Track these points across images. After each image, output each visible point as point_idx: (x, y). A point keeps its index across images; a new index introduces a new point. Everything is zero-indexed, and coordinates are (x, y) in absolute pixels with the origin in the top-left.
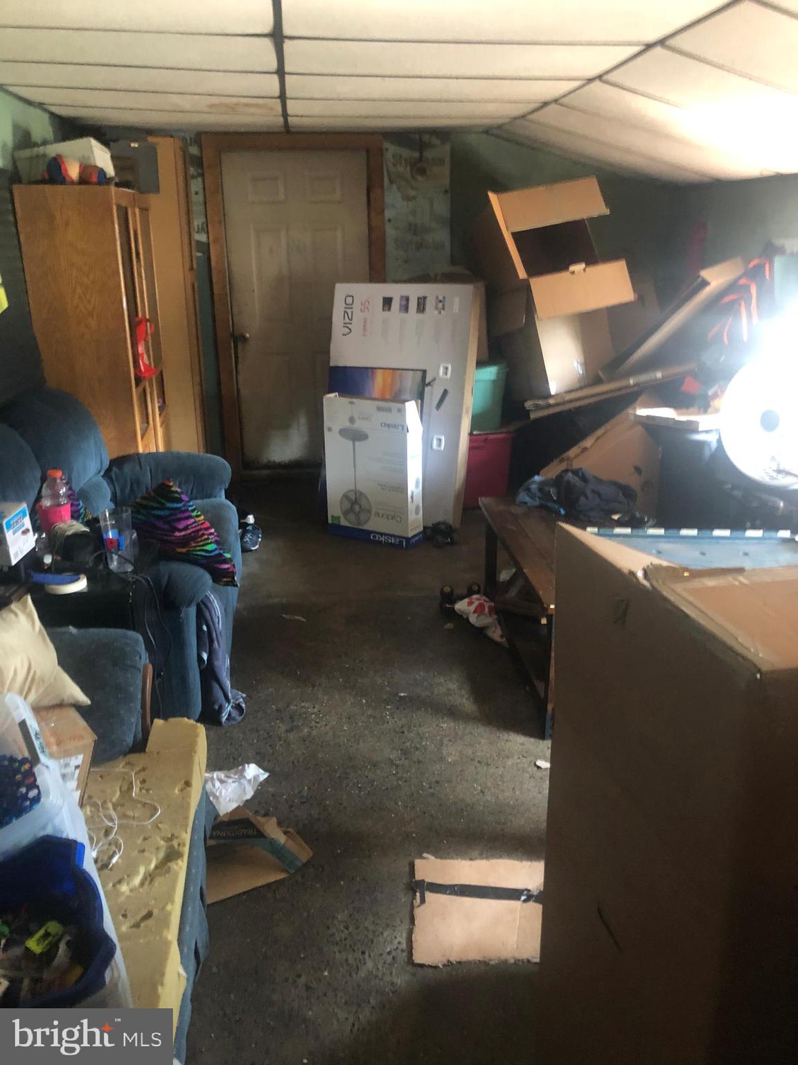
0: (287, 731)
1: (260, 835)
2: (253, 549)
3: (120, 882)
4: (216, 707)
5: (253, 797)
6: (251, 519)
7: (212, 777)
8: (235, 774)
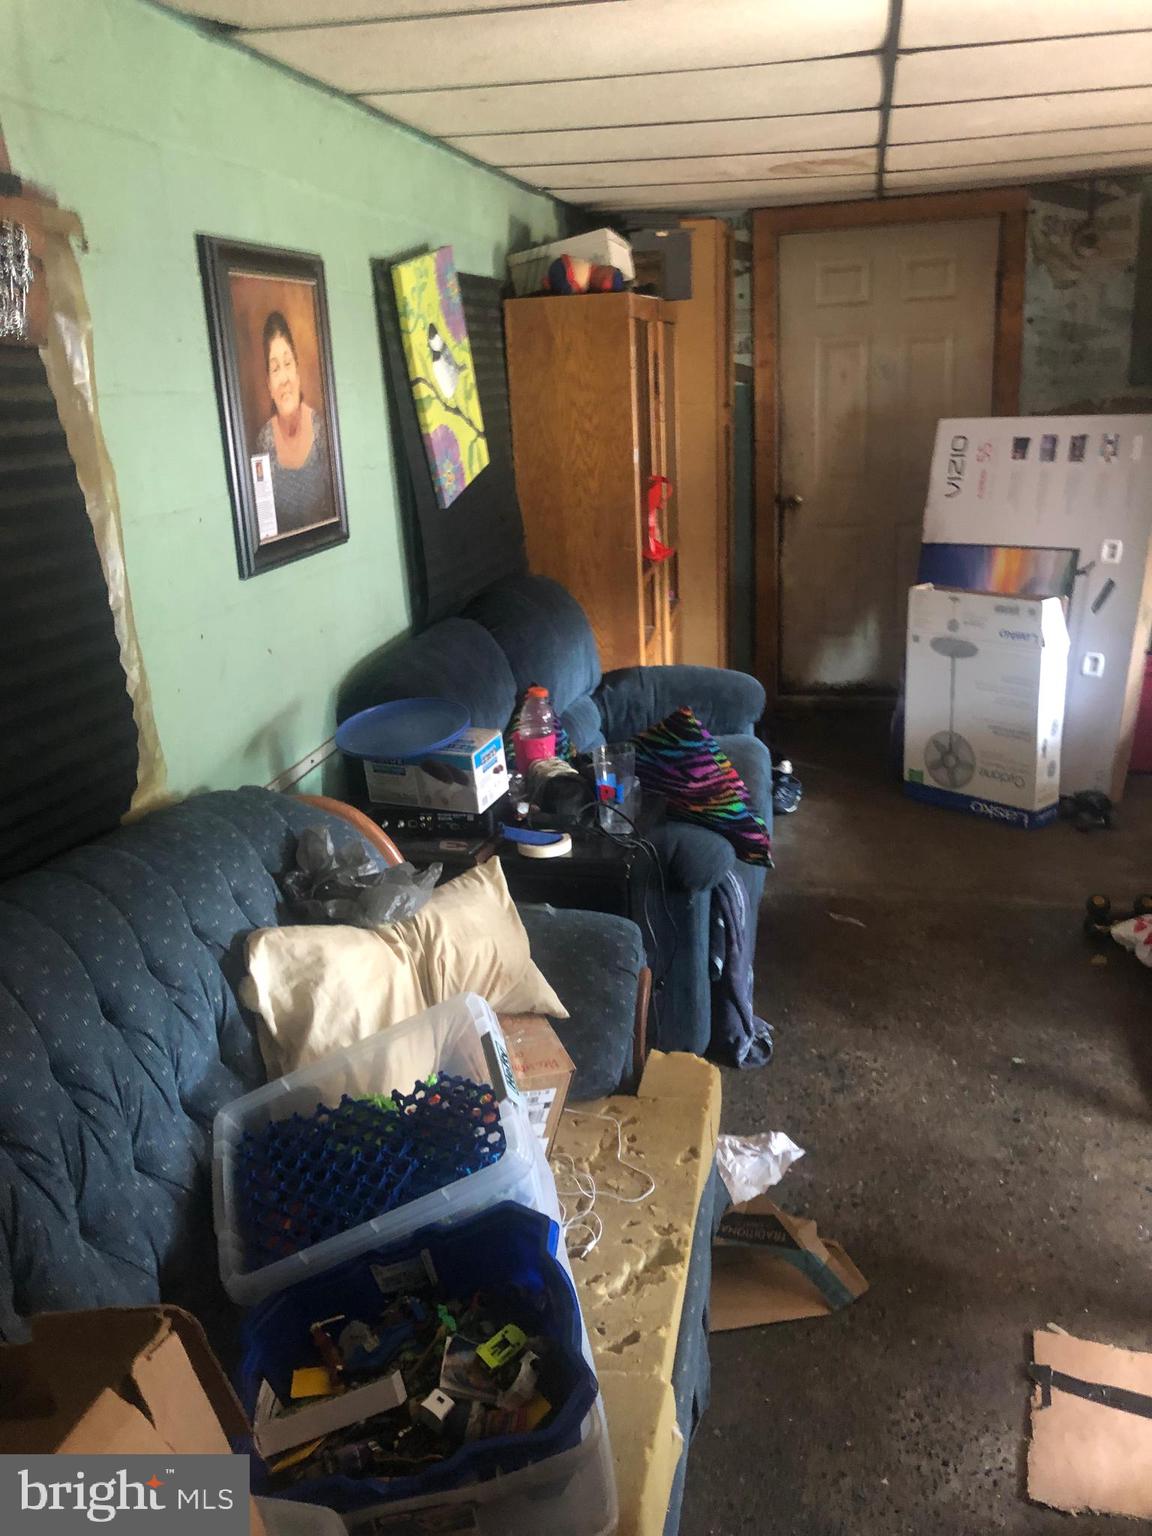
0: (834, 1091)
1: (792, 1244)
2: (788, 810)
3: (596, 1279)
4: (732, 1040)
5: (780, 1183)
6: (787, 767)
7: (723, 1142)
8: (756, 1143)
